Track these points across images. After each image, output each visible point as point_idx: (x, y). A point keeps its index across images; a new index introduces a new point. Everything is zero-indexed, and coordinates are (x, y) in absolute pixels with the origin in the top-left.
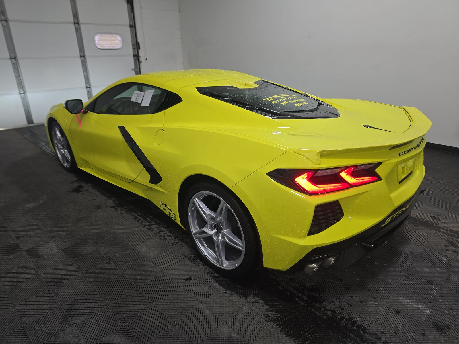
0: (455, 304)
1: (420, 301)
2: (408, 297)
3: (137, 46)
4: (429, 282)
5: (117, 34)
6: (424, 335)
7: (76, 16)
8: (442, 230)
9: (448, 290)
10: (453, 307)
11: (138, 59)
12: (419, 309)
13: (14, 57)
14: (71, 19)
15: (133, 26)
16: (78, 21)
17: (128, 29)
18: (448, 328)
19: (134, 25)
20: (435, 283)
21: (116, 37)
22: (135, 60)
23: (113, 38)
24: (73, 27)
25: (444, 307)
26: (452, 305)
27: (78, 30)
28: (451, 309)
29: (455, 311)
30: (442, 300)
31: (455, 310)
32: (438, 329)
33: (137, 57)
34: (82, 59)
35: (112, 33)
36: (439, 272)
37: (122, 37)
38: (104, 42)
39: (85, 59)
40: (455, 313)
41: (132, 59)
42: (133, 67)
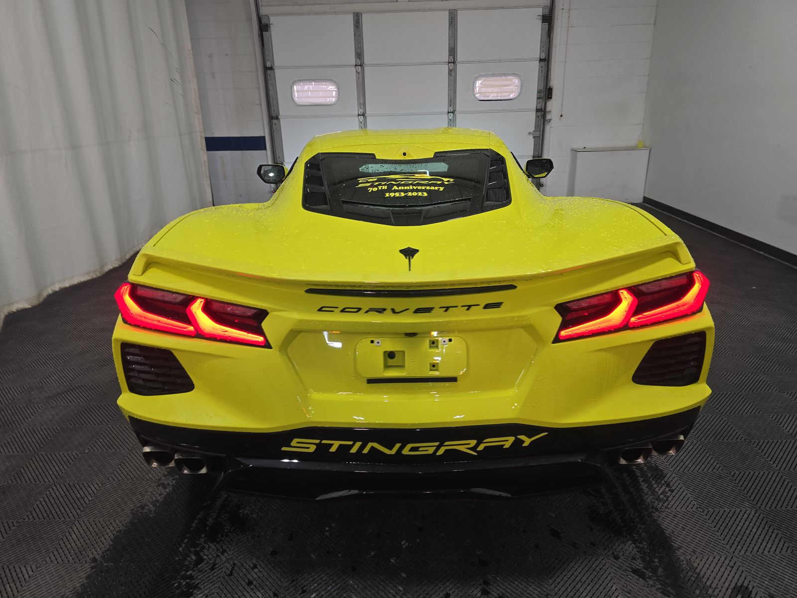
3: (546, 93)
5: (514, 74)
7: (453, 51)
11: (544, 116)
13: (362, 114)
14: (445, 57)
15: (546, 61)
16: (454, 59)
17: (536, 65)
19: (547, 59)
21: (511, 80)
22: (537, 117)
23: (505, 83)
24: (445, 68)
27: (452, 73)
33: (542, 114)
34: (449, 116)
35: (505, 75)
37: (521, 80)
38: (489, 90)
39: (454, 117)
41: (533, 115)
42: (532, 129)
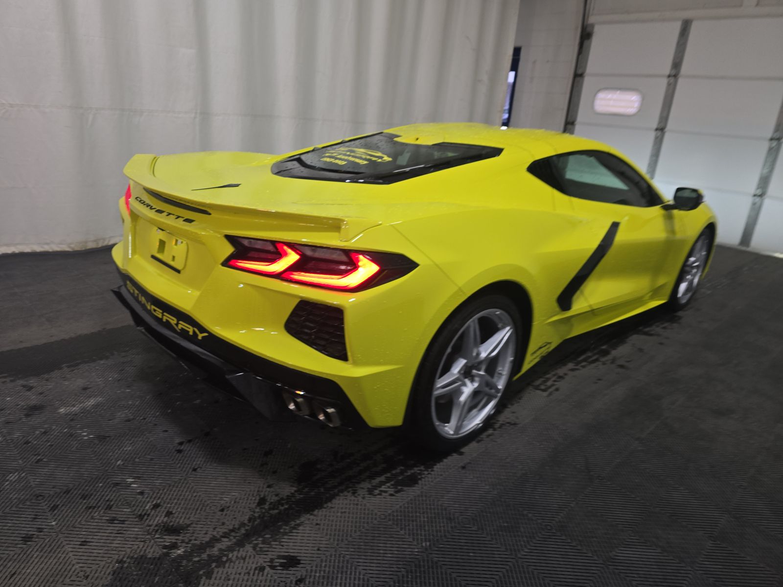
0: (46, 441)
1: (82, 413)
2: (96, 406)
4: (105, 437)
6: (41, 394)
8: (226, 543)
9: (73, 447)
10: (45, 436)
12: (74, 406)
18: (27, 415)
20: (96, 442)
25: (54, 427)
26: (48, 437)
28: (45, 433)
29: (39, 435)
30: (65, 432)
31: (41, 435)
32: (35, 406)
36: (113, 461)
40: (37, 432)
